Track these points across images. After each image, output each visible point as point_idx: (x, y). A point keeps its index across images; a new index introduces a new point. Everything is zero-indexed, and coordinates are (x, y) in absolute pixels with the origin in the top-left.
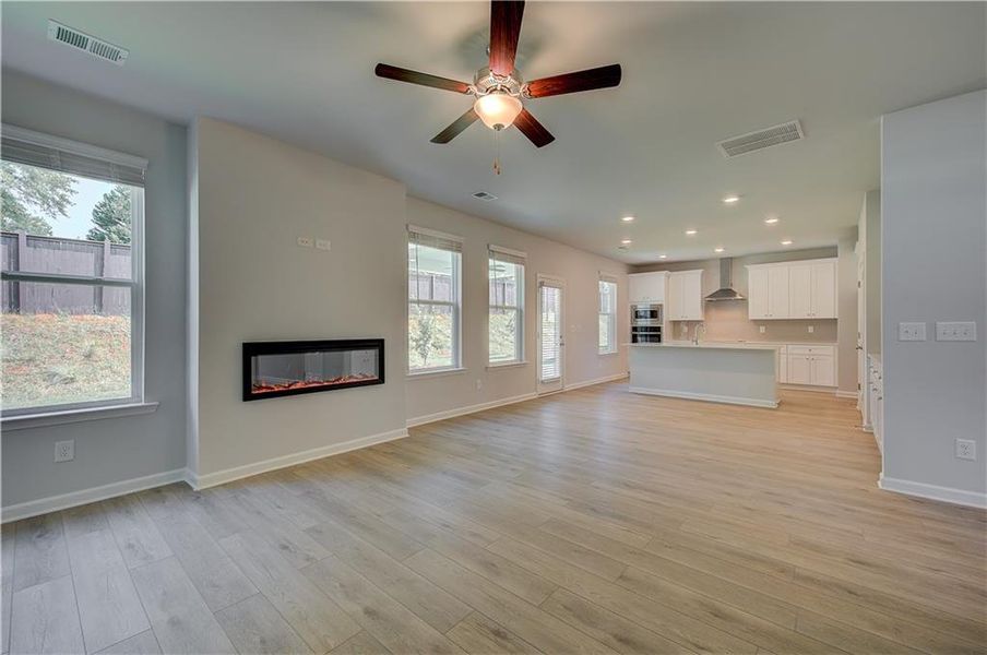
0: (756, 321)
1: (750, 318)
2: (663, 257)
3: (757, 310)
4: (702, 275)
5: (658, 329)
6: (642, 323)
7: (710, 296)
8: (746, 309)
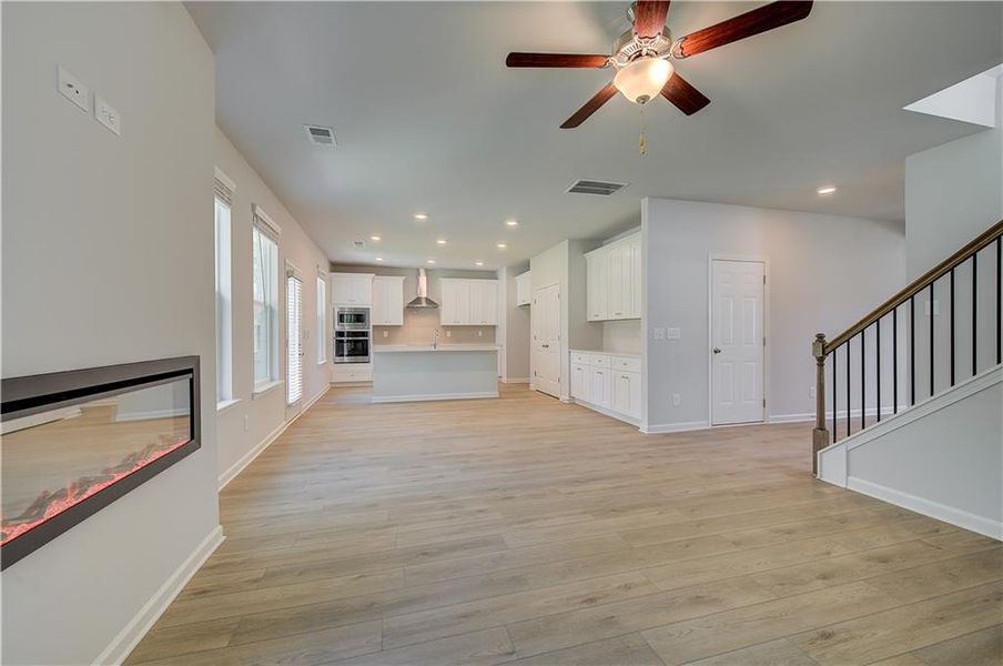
0: (447, 328)
1: (443, 324)
2: (379, 260)
3: (447, 317)
4: (404, 281)
5: (365, 334)
6: (347, 327)
7: (410, 303)
8: (438, 315)
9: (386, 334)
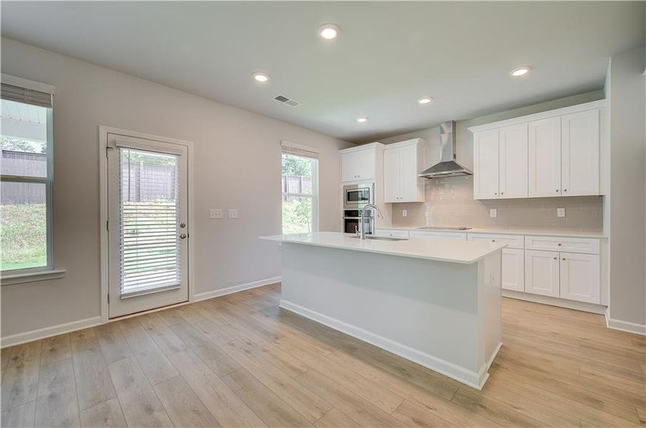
0: (484, 202)
1: (475, 198)
3: (485, 187)
4: (419, 145)
7: (426, 172)
8: (470, 185)
9: (405, 213)
